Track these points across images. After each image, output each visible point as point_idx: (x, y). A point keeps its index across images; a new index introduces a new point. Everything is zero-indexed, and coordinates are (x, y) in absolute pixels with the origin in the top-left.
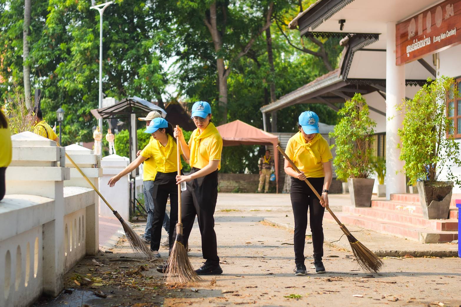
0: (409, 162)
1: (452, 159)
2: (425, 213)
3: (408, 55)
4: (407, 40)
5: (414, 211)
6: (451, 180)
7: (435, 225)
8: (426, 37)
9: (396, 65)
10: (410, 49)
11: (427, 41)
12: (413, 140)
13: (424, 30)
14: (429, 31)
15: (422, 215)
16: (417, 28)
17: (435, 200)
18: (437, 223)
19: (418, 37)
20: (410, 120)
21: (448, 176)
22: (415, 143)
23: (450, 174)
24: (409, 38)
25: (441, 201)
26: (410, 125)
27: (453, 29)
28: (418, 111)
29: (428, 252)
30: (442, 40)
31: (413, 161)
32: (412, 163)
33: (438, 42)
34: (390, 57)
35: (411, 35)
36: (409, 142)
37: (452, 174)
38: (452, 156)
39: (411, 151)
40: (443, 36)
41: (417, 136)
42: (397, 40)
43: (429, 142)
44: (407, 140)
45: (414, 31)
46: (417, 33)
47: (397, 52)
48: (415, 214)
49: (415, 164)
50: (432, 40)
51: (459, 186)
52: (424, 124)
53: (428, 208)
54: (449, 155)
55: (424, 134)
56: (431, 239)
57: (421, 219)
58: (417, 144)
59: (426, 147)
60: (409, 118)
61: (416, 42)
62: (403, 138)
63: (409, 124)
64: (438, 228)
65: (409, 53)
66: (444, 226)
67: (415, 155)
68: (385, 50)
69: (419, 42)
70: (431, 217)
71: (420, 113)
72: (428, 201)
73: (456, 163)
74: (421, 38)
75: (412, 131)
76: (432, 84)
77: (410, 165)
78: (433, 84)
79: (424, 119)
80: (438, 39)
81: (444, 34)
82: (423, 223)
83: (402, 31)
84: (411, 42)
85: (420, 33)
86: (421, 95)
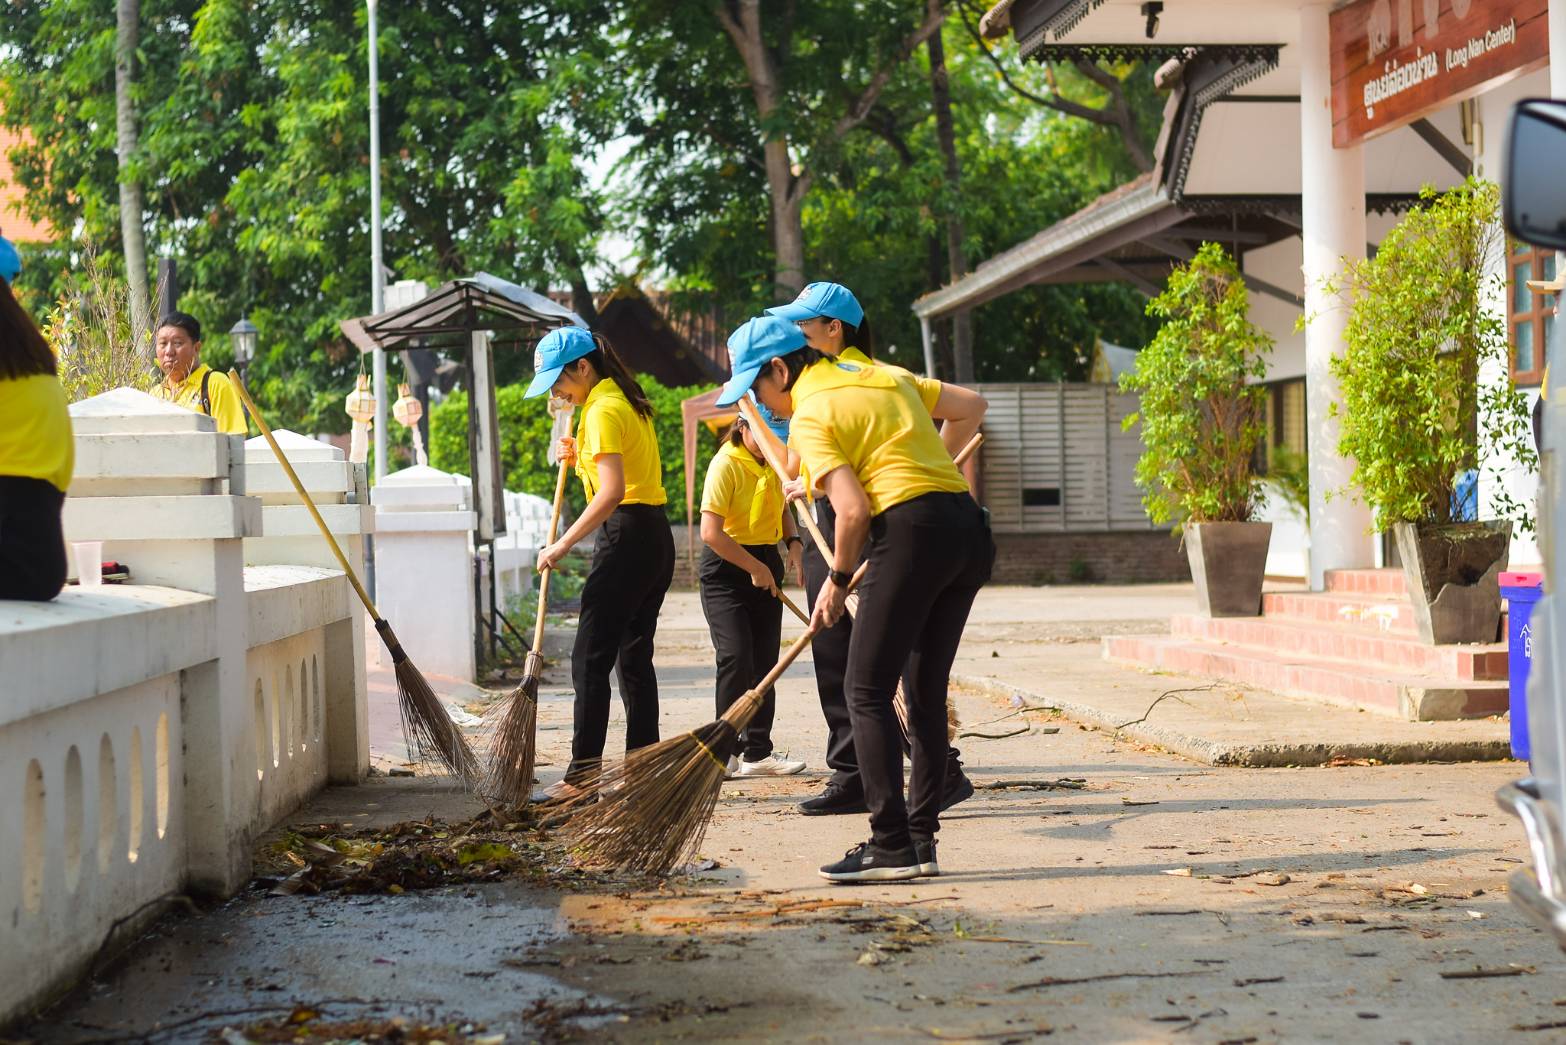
0: (1367, 460)
1: (1506, 447)
2: (1421, 626)
3: (1370, 114)
4: (1366, 62)
5: (1394, 623)
6: (1505, 516)
7: (1454, 661)
8: (1425, 53)
9: (1335, 144)
10: (1374, 94)
11: (1426, 67)
12: (1377, 389)
13: (1418, 29)
14: (1431, 31)
15: (1415, 632)
16: (1395, 23)
17: (1452, 581)
18: (1461, 656)
19: (1397, 53)
20: (1366, 323)
21: (1495, 502)
22: (1382, 399)
23: (1502, 497)
24: (1371, 56)
25: (1473, 586)
26: (1367, 342)
27: (1506, 26)
28: (1392, 296)
29: (1421, 746)
30: (1472, 62)
31: (1379, 456)
32: (1377, 464)
33: (1459, 67)
34: (1314, 121)
35: (1376, 47)
36: (1366, 396)
37: (1507, 497)
38: (1507, 439)
39: (1371, 424)
40: (1476, 49)
41: (1392, 376)
42: (1333, 66)
43: (1430, 394)
44: (1358, 387)
45: (1386, 33)
46: (1394, 39)
47: (1334, 103)
48: (1398, 631)
49: (1384, 467)
50: (1441, 62)
51: (1532, 534)
52: (1414, 334)
53: (1432, 609)
54: (1496, 435)
55: (1412, 369)
56: (1438, 707)
57: (1410, 645)
58: (1390, 401)
59: (1420, 411)
60: (1365, 318)
61: (1391, 69)
62: (1347, 384)
63: (1363, 337)
64: (1461, 671)
65: (1374, 106)
66: (1481, 666)
67: (1383, 440)
68: (1297, 99)
69: (1401, 70)
70: (1441, 640)
71: (1399, 301)
72: (1433, 586)
73: (1523, 460)
74: (1407, 57)
75: (1373, 361)
76: (1435, 207)
77: (1371, 471)
78: (1440, 204)
79: (1412, 320)
80: (1459, 58)
81: (1477, 40)
82: (1418, 657)
83: (1349, 36)
84: (1377, 72)
85: (1405, 40)
86: (1401, 241)
